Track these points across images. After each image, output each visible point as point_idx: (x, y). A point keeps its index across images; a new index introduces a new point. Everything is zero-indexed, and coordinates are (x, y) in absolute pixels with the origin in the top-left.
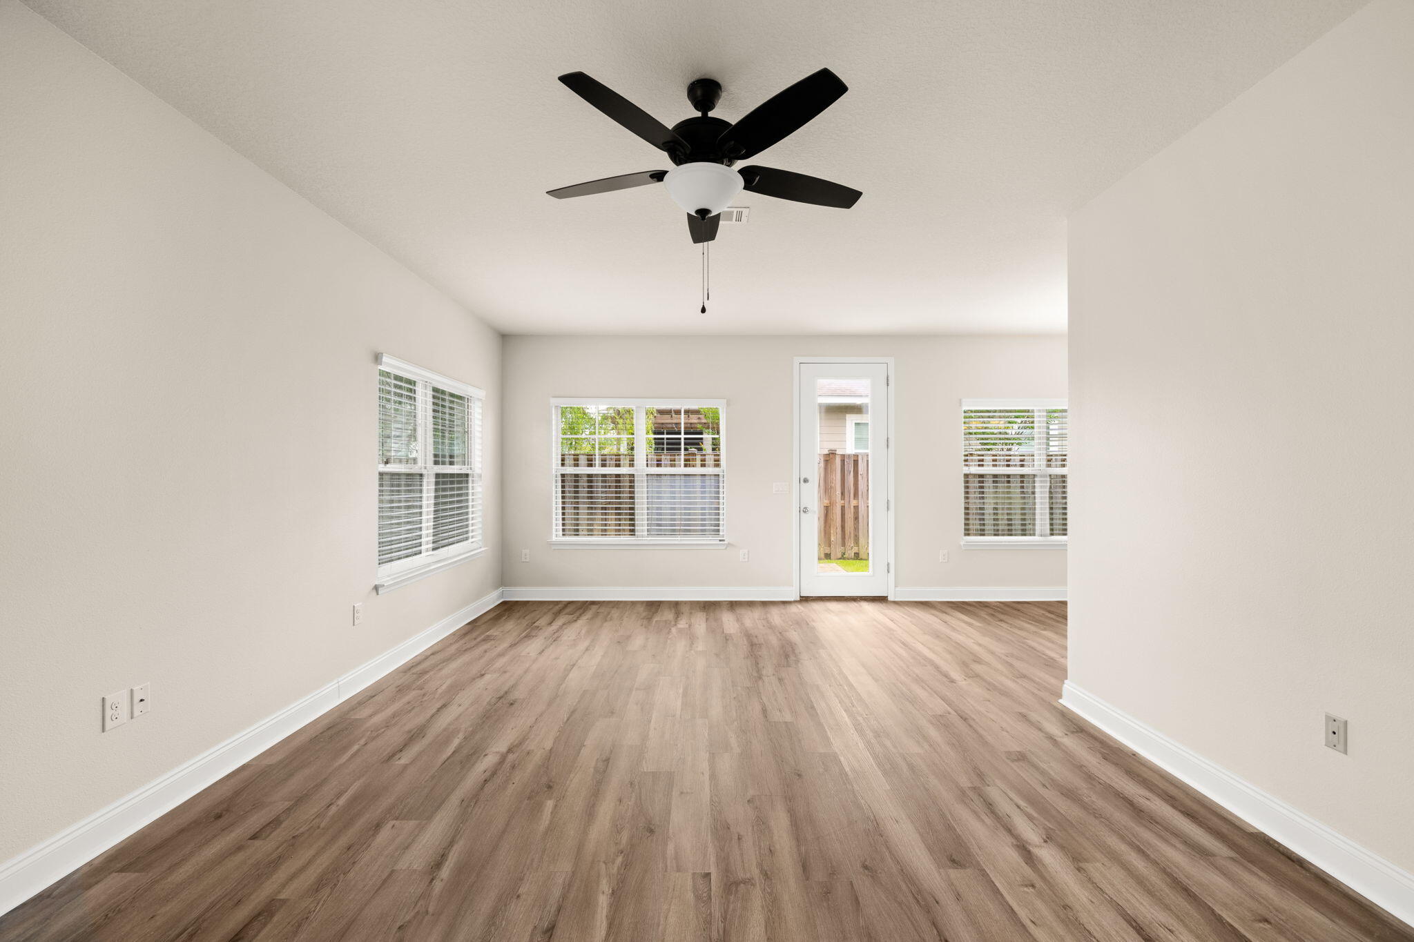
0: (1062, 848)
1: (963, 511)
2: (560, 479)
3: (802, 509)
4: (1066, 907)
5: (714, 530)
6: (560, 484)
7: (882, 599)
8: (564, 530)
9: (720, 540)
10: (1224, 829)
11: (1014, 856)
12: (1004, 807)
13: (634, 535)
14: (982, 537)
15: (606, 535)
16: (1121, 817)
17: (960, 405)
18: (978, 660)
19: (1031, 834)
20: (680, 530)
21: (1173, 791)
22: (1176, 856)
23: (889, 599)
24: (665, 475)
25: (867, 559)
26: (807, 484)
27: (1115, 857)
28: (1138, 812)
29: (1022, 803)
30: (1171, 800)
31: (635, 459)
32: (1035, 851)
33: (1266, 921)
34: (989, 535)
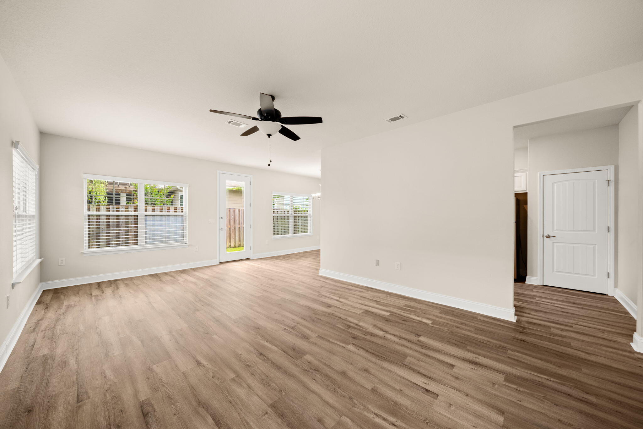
0: (343, 298)
1: (273, 227)
2: (87, 218)
3: (220, 228)
4: (351, 306)
5: (182, 240)
6: (87, 221)
7: (249, 259)
8: (89, 245)
9: (185, 244)
10: (361, 287)
11: (337, 302)
12: (328, 296)
13: (138, 244)
14: (285, 235)
15: (110, 247)
16: (346, 291)
17: (272, 193)
18: (293, 270)
19: (338, 298)
20: (165, 241)
21: (350, 284)
22: (359, 293)
23: (251, 259)
24: (156, 216)
25: (243, 246)
26: (222, 219)
27: (351, 297)
28: (348, 289)
29: (330, 294)
30: (351, 285)
31: (138, 208)
32: (339, 300)
33: (375, 297)
34: (280, 235)
